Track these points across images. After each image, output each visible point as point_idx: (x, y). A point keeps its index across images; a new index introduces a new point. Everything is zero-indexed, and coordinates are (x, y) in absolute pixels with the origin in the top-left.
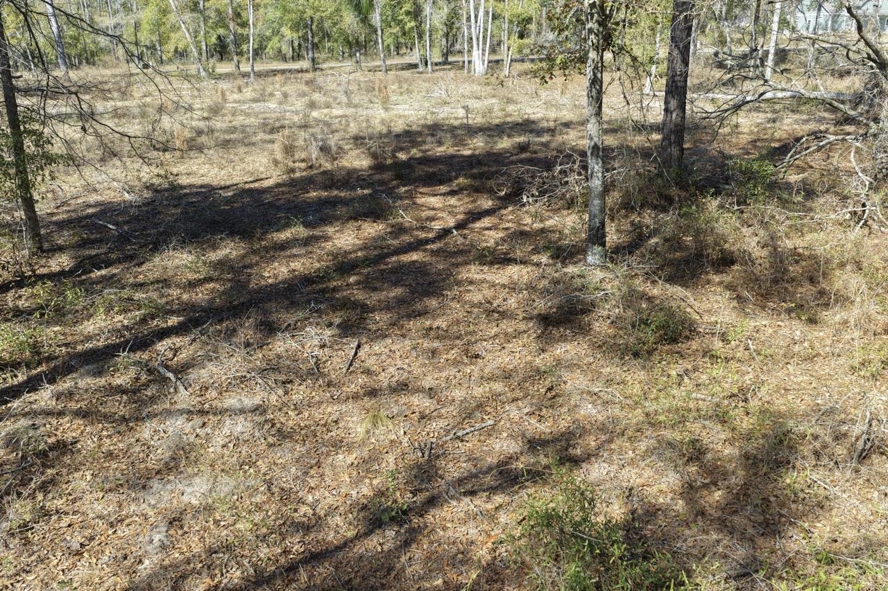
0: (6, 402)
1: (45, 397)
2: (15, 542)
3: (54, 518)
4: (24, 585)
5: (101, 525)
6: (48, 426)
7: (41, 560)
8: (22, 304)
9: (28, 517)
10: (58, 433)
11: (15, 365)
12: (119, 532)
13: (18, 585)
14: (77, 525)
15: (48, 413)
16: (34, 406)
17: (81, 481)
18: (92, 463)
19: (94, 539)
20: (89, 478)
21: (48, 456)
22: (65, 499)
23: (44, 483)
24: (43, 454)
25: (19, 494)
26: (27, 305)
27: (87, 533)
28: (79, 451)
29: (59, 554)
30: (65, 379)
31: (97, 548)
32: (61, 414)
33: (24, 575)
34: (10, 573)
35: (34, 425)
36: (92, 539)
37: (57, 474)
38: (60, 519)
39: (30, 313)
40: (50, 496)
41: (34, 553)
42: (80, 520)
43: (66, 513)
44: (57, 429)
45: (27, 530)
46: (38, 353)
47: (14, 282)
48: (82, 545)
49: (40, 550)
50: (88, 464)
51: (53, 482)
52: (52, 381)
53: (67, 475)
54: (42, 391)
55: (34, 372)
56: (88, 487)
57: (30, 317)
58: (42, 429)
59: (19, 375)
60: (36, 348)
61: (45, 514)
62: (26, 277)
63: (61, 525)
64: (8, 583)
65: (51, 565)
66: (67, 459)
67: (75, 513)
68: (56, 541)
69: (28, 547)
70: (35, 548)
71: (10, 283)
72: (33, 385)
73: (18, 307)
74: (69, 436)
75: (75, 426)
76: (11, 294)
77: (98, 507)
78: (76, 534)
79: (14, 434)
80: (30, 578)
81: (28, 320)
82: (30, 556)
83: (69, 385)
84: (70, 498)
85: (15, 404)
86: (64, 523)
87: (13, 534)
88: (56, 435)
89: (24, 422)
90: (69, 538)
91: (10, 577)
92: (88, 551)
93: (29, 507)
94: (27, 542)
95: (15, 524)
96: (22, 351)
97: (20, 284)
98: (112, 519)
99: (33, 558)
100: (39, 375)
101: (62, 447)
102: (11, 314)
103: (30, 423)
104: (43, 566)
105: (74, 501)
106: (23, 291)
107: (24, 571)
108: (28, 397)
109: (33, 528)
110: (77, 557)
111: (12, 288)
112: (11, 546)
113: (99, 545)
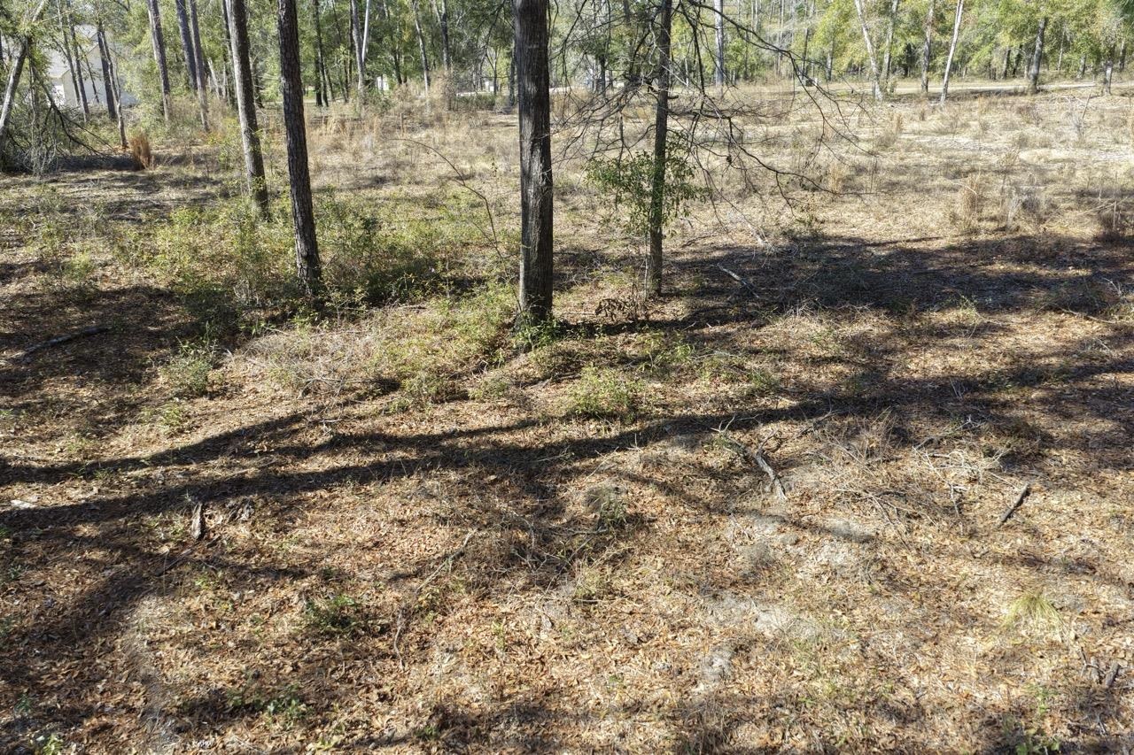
0: (595, 456)
1: (632, 459)
2: (577, 611)
3: (618, 599)
4: (577, 662)
5: (662, 626)
6: (630, 494)
7: (597, 641)
8: (631, 351)
9: (594, 589)
10: (638, 505)
11: (611, 417)
12: (679, 639)
13: (572, 659)
14: (638, 616)
15: (634, 478)
16: (621, 468)
17: (651, 566)
18: (666, 550)
19: (652, 638)
20: (660, 565)
21: (623, 527)
22: (631, 582)
23: (615, 556)
24: (619, 525)
25: (590, 561)
26: (634, 353)
27: (648, 628)
28: (655, 531)
29: (615, 641)
30: (655, 445)
31: (653, 649)
32: (646, 482)
33: (579, 651)
34: (567, 643)
35: (617, 489)
36: (650, 637)
37: (629, 550)
38: (623, 603)
39: (637, 361)
40: (618, 573)
41: (592, 630)
42: (642, 610)
43: (631, 599)
44: (638, 500)
45: (591, 604)
46: (635, 409)
47: (627, 324)
48: (639, 640)
49: (598, 629)
50: (661, 549)
51: (624, 556)
52: (643, 444)
53: (639, 555)
54: (631, 453)
55: (627, 429)
56: (657, 576)
57: (634, 367)
58: (624, 495)
59: (613, 429)
60: (634, 404)
61: (611, 592)
62: (639, 321)
63: (623, 609)
64: (563, 654)
65: (606, 650)
66: (642, 536)
67: (639, 601)
68: (616, 625)
69: (588, 622)
70: (594, 626)
71: (623, 325)
72: (623, 443)
73: (624, 353)
74: (650, 511)
75: (656, 502)
76: (621, 337)
77: (664, 603)
78: (635, 625)
79: (596, 493)
80: (585, 656)
81: (632, 370)
82: (588, 632)
83: (658, 452)
84: (637, 582)
85: (604, 460)
86: (627, 608)
87: (577, 603)
88: (635, 507)
89: (607, 483)
90: (628, 627)
91: (566, 648)
92: (645, 649)
93: (596, 579)
94: (588, 616)
95: (581, 593)
96: (620, 404)
97: (631, 328)
98: (674, 622)
99: (591, 635)
100: (631, 433)
101: (639, 522)
102: (617, 360)
103: (614, 485)
104: (598, 648)
105: (641, 587)
106: (633, 337)
107: (580, 646)
108: (617, 455)
109: (596, 603)
110: (632, 652)
111: (623, 331)
112: (573, 615)
113: (657, 646)
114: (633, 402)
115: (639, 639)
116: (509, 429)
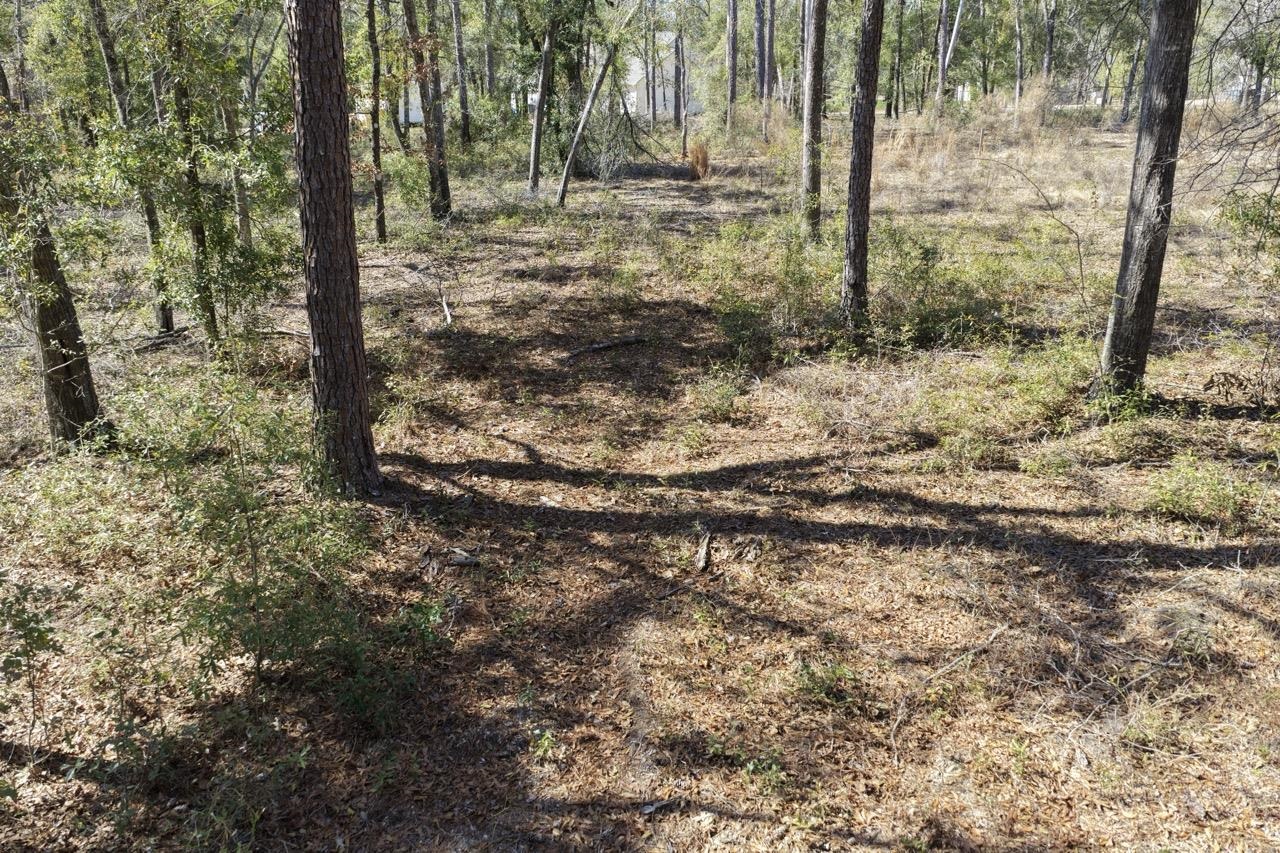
0: (1176, 568)
1: (1231, 581)
2: (1124, 756)
3: (1184, 755)
4: (1116, 818)
5: (1243, 806)
6: (1220, 626)
7: (1147, 800)
8: (1247, 443)
9: (1151, 735)
10: (1231, 643)
11: (1208, 522)
12: (1266, 831)
13: (1109, 813)
14: (1210, 784)
15: (1229, 607)
16: (1211, 590)
17: (1240, 725)
18: (1263, 709)
19: (1227, 817)
20: (1251, 727)
21: (1205, 667)
22: (1206, 738)
23: (1187, 700)
24: (1200, 663)
25: (1151, 698)
26: (1251, 446)
27: (1222, 803)
28: (1250, 682)
29: (1173, 807)
30: (1268, 570)
31: (1225, 833)
32: (1247, 615)
33: (1121, 805)
34: (1105, 791)
35: (1202, 616)
36: (1223, 815)
37: (1209, 698)
38: (1190, 761)
39: (1255, 458)
40: (1190, 722)
41: (1142, 785)
42: (1217, 778)
43: (1203, 759)
44: (1230, 636)
45: (1145, 751)
46: (1243, 519)
47: (1247, 408)
48: (1207, 815)
49: (1150, 786)
50: (1256, 707)
51: (1200, 703)
52: (1248, 564)
53: (1223, 707)
54: (1229, 574)
55: (1228, 543)
56: (1245, 740)
57: (1250, 465)
58: (1210, 626)
59: (1207, 539)
60: (1241, 514)
61: (1176, 745)
62: (1265, 407)
63: (1189, 770)
64: (1099, 803)
65: (1158, 814)
66: (1230, 683)
67: (1213, 764)
68: (1176, 788)
69: (1137, 772)
70: (1146, 779)
71: (1240, 409)
72: (1219, 558)
73: (1237, 444)
74: (1245, 655)
75: (1257, 645)
76: (1235, 424)
77: (1252, 779)
78: (1204, 794)
79: (1172, 615)
80: (1127, 813)
81: (1245, 467)
82: (1137, 785)
83: (1271, 581)
84: (1215, 741)
85: (1190, 575)
86: (1197, 768)
87: (1126, 745)
88: (1226, 644)
89: (1189, 604)
90: (1193, 794)
91: (1103, 796)
92: (1214, 829)
93: (1157, 723)
94: (1139, 765)
95: (1134, 734)
96: (1222, 508)
97: (1252, 414)
98: (1262, 807)
99: (1139, 790)
100: (1234, 549)
101: (1227, 664)
102: (1226, 452)
103: (1199, 610)
104: (1147, 809)
105: (1219, 748)
106: (1253, 425)
107: (1122, 799)
108: (1205, 572)
109: (1152, 752)
110: (1194, 827)
111: (1240, 417)
112: (1119, 759)
113: (1232, 830)
114: (1241, 509)
115: (1207, 813)
116: (1065, 514)
